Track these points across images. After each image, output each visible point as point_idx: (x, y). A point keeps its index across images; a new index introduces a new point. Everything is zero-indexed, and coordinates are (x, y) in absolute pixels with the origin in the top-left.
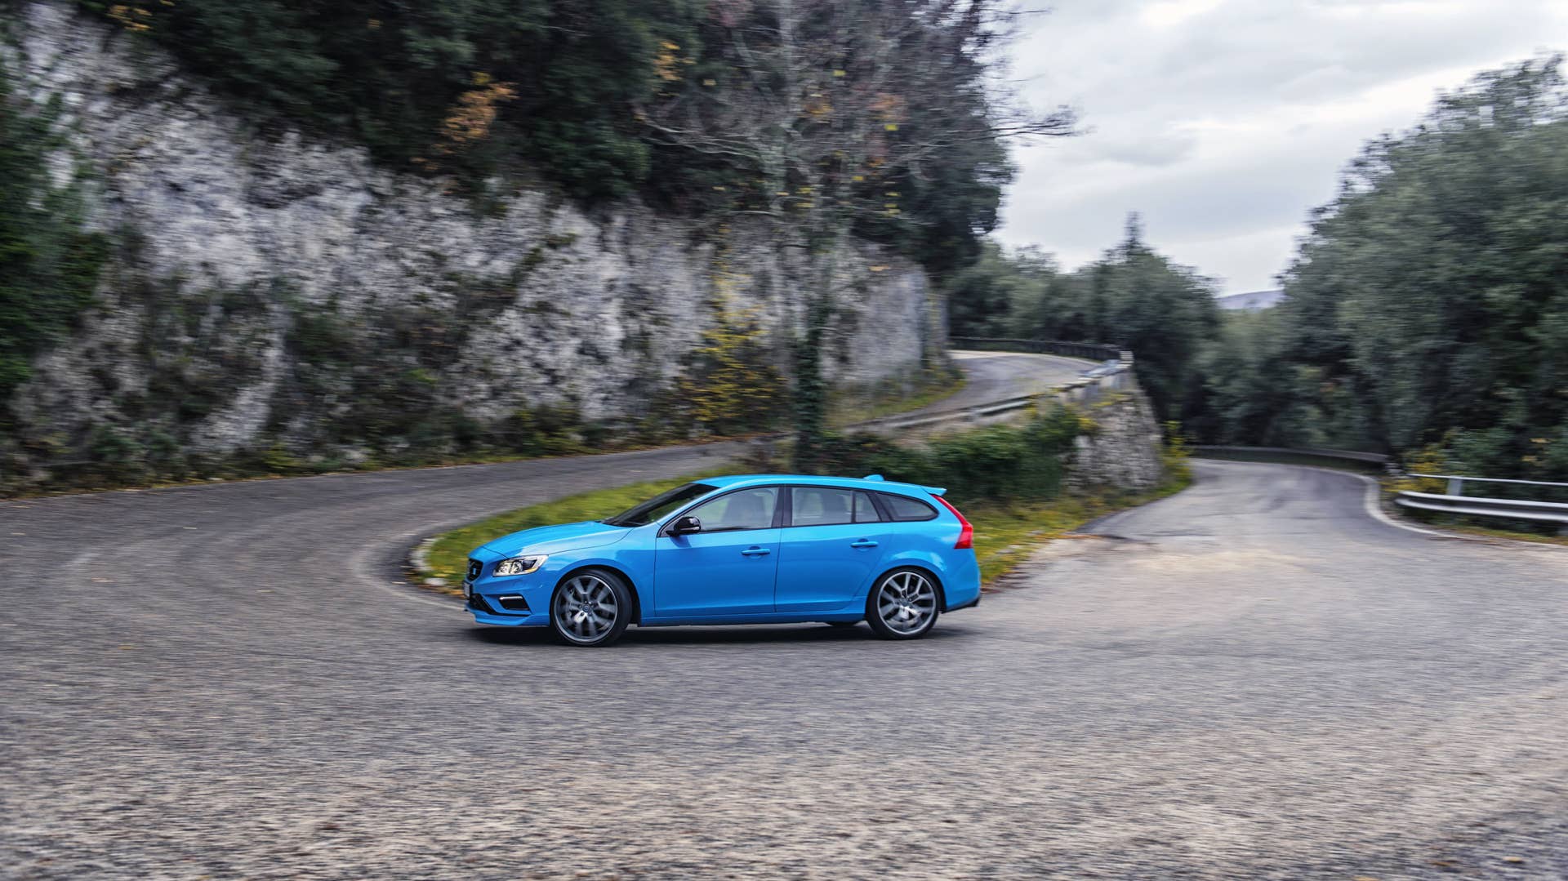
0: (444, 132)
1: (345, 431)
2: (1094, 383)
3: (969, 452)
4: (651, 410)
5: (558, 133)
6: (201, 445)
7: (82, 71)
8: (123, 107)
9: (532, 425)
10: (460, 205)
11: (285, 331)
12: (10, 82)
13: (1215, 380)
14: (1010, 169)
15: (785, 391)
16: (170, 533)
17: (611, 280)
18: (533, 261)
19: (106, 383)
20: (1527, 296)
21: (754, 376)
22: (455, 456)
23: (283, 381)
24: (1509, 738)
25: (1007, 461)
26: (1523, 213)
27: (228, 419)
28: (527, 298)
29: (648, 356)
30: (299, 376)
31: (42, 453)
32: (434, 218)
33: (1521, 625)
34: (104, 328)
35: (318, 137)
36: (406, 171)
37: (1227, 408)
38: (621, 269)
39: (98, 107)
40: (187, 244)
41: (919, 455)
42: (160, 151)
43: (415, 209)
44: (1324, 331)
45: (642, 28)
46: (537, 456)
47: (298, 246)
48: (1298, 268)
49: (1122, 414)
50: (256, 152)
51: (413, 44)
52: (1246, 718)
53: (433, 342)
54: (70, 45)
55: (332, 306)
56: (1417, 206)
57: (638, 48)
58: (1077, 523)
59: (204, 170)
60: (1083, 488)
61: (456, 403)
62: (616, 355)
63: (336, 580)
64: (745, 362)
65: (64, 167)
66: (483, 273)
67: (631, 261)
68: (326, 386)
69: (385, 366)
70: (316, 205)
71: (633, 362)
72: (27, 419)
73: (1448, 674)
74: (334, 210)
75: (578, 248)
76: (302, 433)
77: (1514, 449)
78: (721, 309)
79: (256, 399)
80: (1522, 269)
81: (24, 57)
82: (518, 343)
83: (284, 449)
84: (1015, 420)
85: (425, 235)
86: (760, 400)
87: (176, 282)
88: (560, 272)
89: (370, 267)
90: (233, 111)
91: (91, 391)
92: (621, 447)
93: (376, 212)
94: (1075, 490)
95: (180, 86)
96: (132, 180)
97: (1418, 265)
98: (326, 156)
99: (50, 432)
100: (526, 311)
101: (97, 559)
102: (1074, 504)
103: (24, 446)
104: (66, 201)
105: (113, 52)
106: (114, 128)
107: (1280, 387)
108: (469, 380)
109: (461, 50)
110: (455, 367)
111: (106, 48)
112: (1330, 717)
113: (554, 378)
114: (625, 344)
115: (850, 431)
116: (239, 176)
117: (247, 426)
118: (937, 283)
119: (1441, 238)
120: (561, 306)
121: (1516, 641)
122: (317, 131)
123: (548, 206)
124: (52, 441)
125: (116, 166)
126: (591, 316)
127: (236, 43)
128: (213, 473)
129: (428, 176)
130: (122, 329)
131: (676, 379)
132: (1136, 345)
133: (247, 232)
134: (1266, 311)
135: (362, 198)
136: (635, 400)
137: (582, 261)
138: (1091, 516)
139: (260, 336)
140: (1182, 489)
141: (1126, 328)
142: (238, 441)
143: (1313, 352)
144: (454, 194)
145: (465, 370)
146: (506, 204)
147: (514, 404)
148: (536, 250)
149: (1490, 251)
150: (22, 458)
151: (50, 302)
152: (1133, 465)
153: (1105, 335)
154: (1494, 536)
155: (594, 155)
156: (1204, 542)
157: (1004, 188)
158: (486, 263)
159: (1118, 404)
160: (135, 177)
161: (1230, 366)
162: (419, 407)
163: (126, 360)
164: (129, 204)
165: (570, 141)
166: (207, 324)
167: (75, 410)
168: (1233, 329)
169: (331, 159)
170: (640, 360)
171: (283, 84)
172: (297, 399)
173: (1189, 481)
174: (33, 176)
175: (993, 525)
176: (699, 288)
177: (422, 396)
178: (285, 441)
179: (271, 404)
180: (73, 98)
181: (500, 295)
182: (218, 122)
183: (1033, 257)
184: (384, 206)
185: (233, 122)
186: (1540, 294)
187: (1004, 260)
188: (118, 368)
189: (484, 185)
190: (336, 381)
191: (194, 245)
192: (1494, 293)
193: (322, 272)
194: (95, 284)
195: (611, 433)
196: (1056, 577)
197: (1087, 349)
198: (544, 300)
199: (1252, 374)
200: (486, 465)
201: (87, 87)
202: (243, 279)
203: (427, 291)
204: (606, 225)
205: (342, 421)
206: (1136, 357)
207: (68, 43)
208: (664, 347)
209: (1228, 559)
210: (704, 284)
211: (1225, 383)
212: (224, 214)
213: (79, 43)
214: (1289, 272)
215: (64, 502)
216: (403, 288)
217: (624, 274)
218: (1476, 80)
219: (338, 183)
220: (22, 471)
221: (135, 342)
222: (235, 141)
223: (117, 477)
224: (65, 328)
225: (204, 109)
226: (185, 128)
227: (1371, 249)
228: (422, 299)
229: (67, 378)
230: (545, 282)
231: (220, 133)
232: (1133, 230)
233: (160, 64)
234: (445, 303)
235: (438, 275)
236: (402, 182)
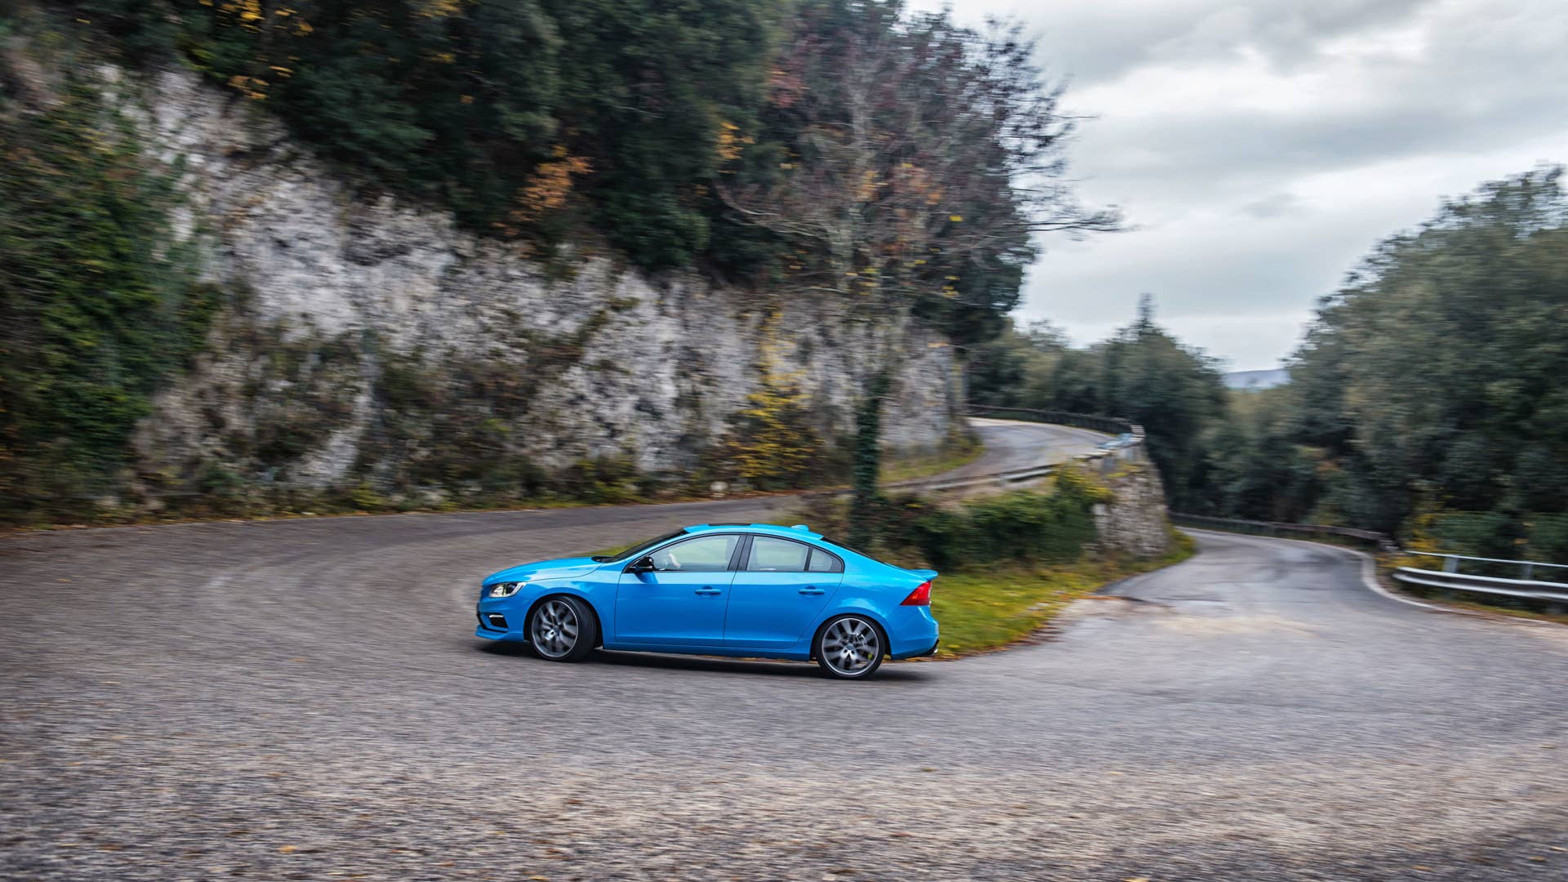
0: (524, 201)
1: (425, 474)
2: (1110, 455)
3: (1001, 515)
4: (701, 465)
5: (626, 204)
6: (297, 482)
7: (203, 134)
8: (237, 168)
9: (592, 474)
10: (534, 268)
11: (373, 380)
12: (141, 143)
13: (1216, 455)
14: (1033, 249)
15: (823, 452)
16: (287, 561)
17: (669, 342)
18: (598, 322)
19: (215, 422)
20: (1525, 391)
21: (795, 437)
22: (522, 500)
23: (370, 426)
24: (1521, 776)
25: (1033, 525)
26: (1523, 314)
27: (320, 459)
28: (591, 356)
29: (699, 416)
30: (386, 422)
31: (156, 483)
32: (510, 279)
33: (1519, 689)
34: (214, 370)
35: (411, 201)
36: (487, 235)
37: (1227, 482)
38: (678, 333)
39: (216, 168)
40: (290, 296)
41: (956, 516)
42: (268, 210)
43: (493, 271)
44: (1328, 413)
45: (711, 110)
46: (596, 503)
47: (387, 301)
48: (1304, 353)
49: (1135, 485)
50: (353, 213)
51: (505, 117)
52: (1292, 752)
53: (506, 395)
54: (194, 111)
55: (416, 358)
56: (1424, 304)
57: (705, 128)
58: (1096, 585)
59: (306, 229)
60: (1099, 552)
61: (524, 451)
62: (669, 412)
63: (446, 610)
64: (785, 422)
65: (184, 222)
66: (552, 331)
67: (686, 325)
68: (410, 431)
69: (461, 414)
70: (405, 264)
71: (685, 419)
72: (145, 452)
73: (1461, 726)
74: (421, 269)
75: (639, 311)
76: (387, 474)
77: (1509, 532)
78: (766, 373)
79: (346, 442)
80: (1521, 365)
81: (154, 120)
82: (582, 397)
83: (370, 489)
84: (1039, 486)
85: (502, 295)
86: (801, 460)
87: (278, 330)
88: (622, 333)
89: (451, 323)
90: (335, 175)
91: (201, 429)
92: (672, 498)
93: (458, 272)
94: (1093, 555)
95: (289, 151)
96: (244, 236)
97: (1422, 358)
98: (416, 218)
99: (164, 464)
100: (590, 368)
101: (231, 582)
102: (1093, 567)
103: (142, 477)
104: (185, 254)
105: (231, 118)
106: (229, 187)
107: (1279, 464)
108: (536, 431)
109: (545, 124)
110: (524, 418)
111: (225, 114)
112: (1364, 755)
113: (613, 432)
114: (679, 402)
115: (894, 491)
116: (337, 235)
117: (337, 466)
118: (960, 354)
119: (1445, 333)
120: (621, 365)
121: (1516, 703)
122: (410, 195)
123: (614, 272)
124: (165, 473)
125: (231, 222)
126: (648, 375)
127: (344, 114)
128: (305, 509)
129: (506, 240)
130: (231, 372)
131: (723, 436)
132: (1147, 420)
133: (342, 287)
134: (1266, 391)
135: (446, 259)
136: (686, 454)
137: (644, 323)
138: (1107, 579)
139: (351, 383)
140: (1187, 558)
141: (1136, 403)
142: (329, 480)
143: (1317, 432)
144: (533, 257)
145: (534, 421)
146: (575, 268)
147: (578, 454)
148: (601, 312)
149: (1491, 347)
150: (139, 487)
151: (170, 345)
152: (1143, 533)
153: (1115, 410)
154: (1488, 611)
155: (659, 225)
156: (1216, 607)
157: (1026, 268)
158: (554, 323)
159: (1131, 476)
160: (248, 234)
161: (1232, 442)
162: (490, 454)
163: (233, 401)
164: (240, 257)
165: (635, 211)
166: (305, 371)
167: (186, 446)
168: (1239, 408)
169: (420, 222)
170: (692, 418)
171: (383, 152)
172: (383, 442)
173: (1192, 550)
174: (158, 229)
175: (1018, 583)
176: (747, 352)
177: (493, 444)
178: (371, 481)
179: (359, 446)
180: (195, 159)
181: (567, 352)
182: (322, 185)
183: (1045, 331)
184: (465, 267)
185: (335, 185)
186: (1536, 389)
187: (1018, 333)
188: (225, 408)
189: (556, 250)
190: (418, 427)
191: (295, 298)
192: (1494, 388)
193: (409, 326)
194: (209, 330)
195: (664, 485)
196: (1083, 633)
197: (1097, 421)
198: (609, 358)
199: (1252, 451)
200: (550, 511)
201: (206, 149)
202: (339, 330)
203: (502, 346)
204: (665, 293)
205: (422, 464)
206: (1147, 431)
207: (192, 108)
208: (713, 406)
209: (1242, 623)
210: (751, 348)
211: (1225, 459)
212: (323, 269)
213: (202, 109)
214: (1296, 355)
215: (180, 528)
216: (480, 343)
217: (680, 337)
218: (1481, 190)
219: (425, 244)
220: (139, 499)
221: (242, 384)
222: (336, 203)
223: (222, 508)
224: (182, 370)
225: (311, 172)
226: (293, 190)
227: (1379, 342)
228: (497, 354)
229: (181, 416)
230: (608, 341)
231: (322, 195)
232: (1145, 310)
233: (273, 130)
234: (517, 358)
235: (512, 332)
236: (483, 245)
